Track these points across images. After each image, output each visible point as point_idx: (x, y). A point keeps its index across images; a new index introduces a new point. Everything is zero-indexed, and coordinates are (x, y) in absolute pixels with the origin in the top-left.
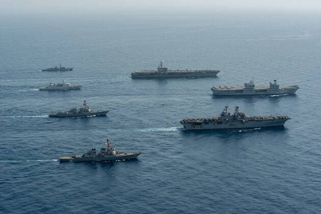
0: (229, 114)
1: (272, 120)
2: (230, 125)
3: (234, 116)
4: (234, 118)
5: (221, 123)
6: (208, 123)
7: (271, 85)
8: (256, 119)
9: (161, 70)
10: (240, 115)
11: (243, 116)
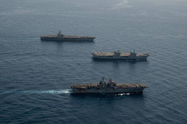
0: (105, 83)
1: (135, 88)
2: (106, 90)
3: (109, 84)
4: (109, 85)
5: (99, 89)
6: (90, 89)
7: (131, 54)
8: (124, 87)
9: (60, 36)
10: (112, 84)
11: (115, 85)
